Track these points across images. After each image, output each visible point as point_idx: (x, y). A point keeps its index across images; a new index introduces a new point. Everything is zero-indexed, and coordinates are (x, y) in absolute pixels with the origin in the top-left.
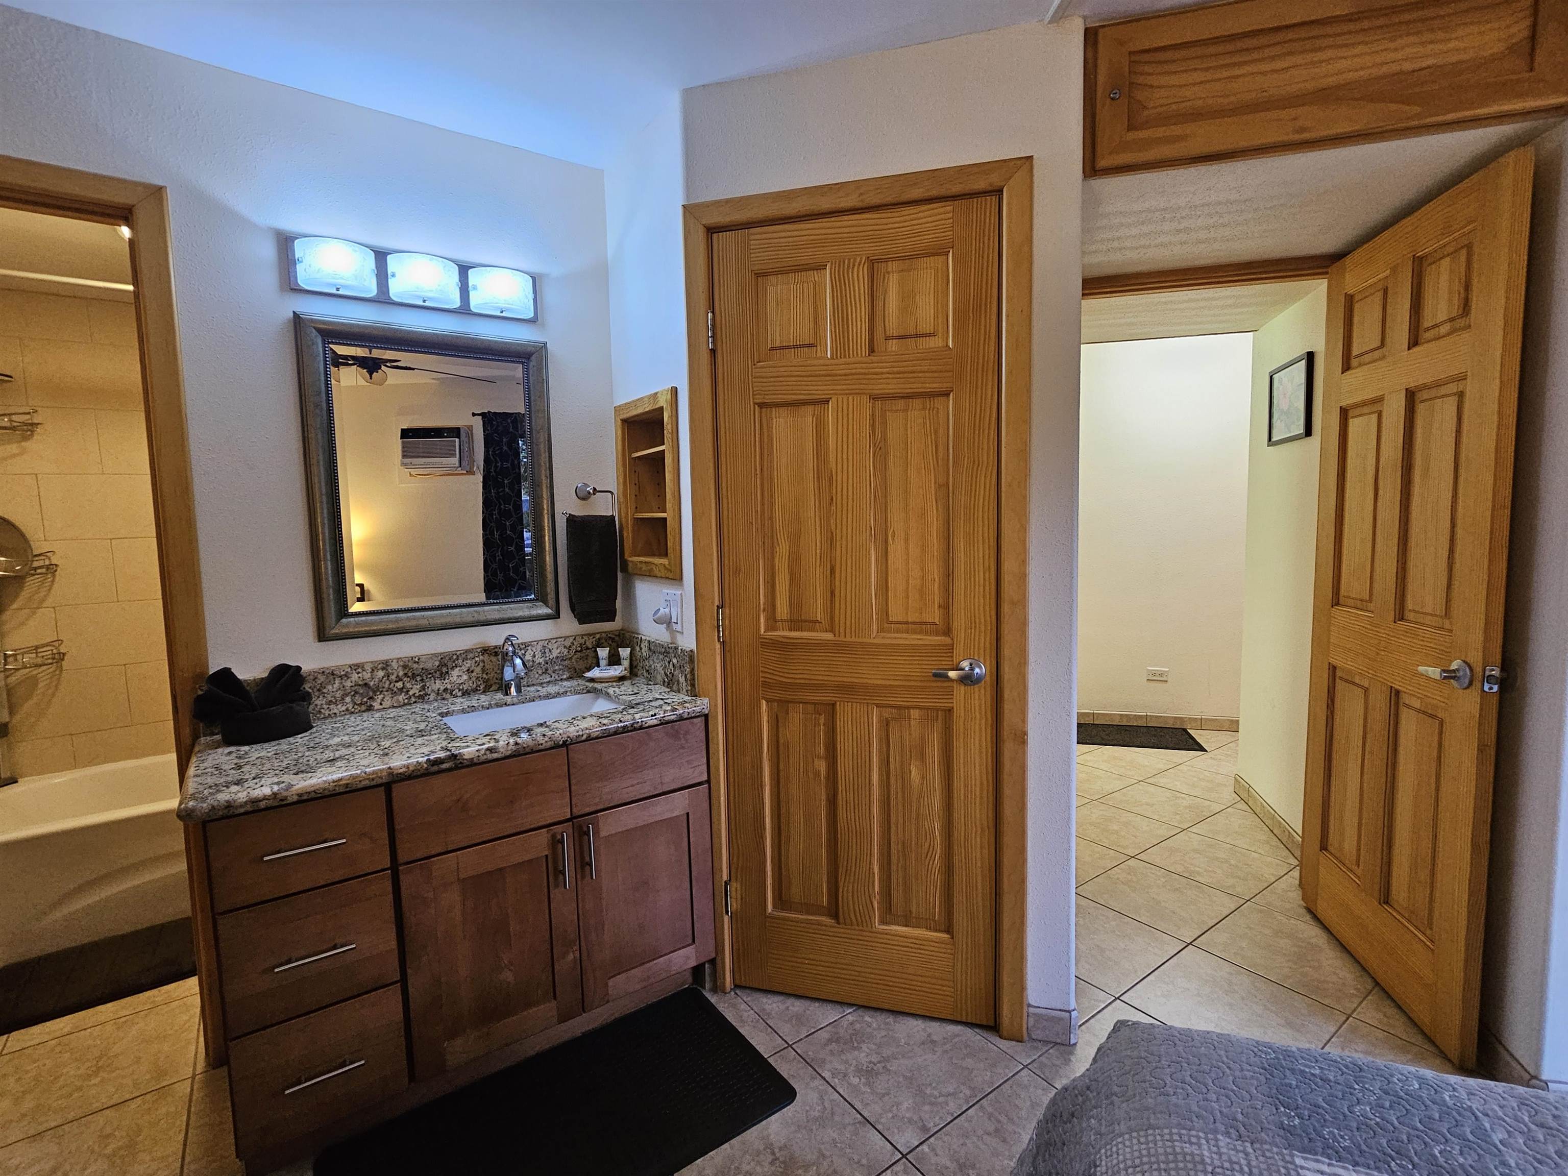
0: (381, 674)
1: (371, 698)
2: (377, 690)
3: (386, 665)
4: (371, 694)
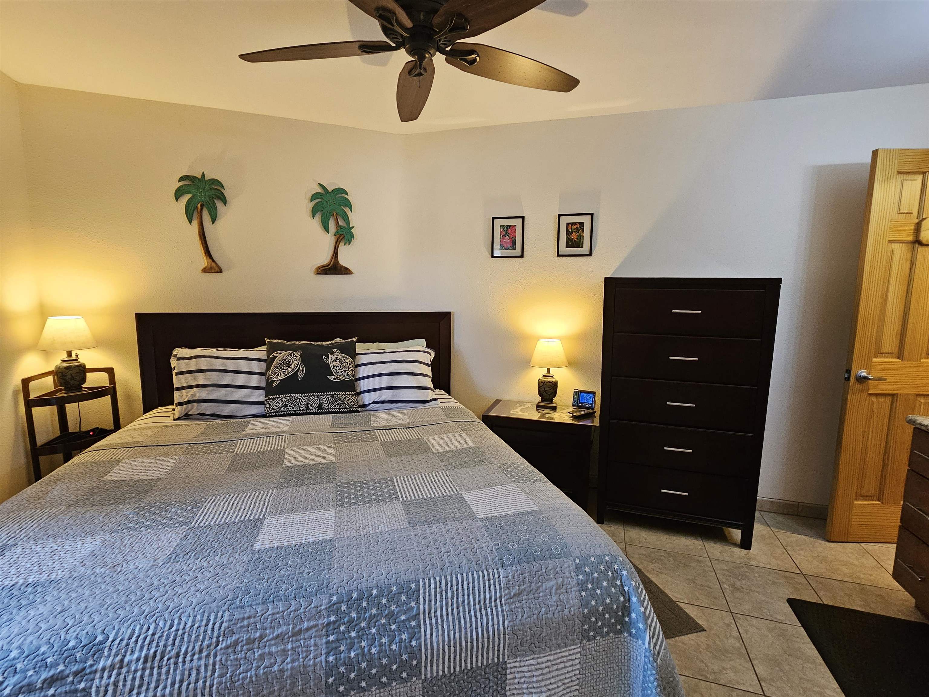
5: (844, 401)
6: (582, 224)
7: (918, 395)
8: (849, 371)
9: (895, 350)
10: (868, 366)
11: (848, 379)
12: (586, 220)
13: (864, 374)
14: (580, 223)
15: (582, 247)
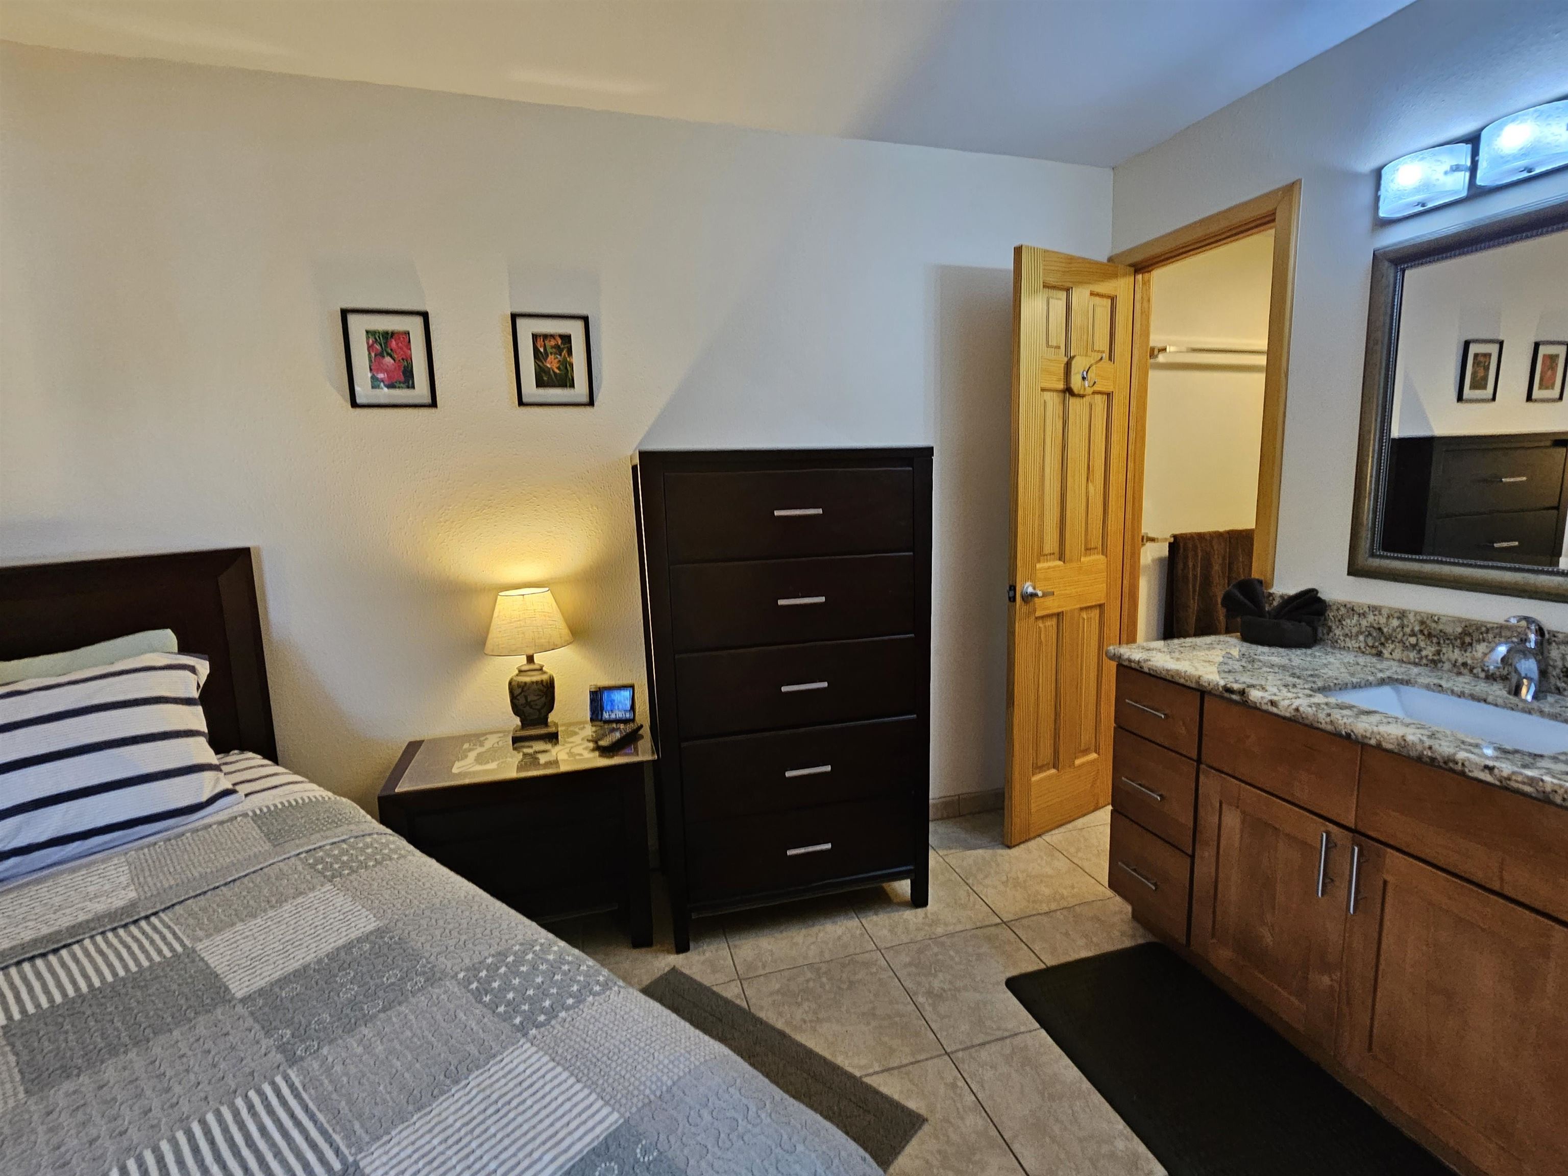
0: (1395, 623)
1: (1382, 644)
2: (1389, 638)
3: (1402, 614)
4: (1383, 640)
5: (1011, 633)
6: (567, 339)
7: (1082, 609)
8: (1013, 588)
9: (1057, 550)
10: (1032, 578)
11: (1013, 599)
12: (575, 330)
13: (1030, 590)
14: (561, 336)
15: (572, 386)
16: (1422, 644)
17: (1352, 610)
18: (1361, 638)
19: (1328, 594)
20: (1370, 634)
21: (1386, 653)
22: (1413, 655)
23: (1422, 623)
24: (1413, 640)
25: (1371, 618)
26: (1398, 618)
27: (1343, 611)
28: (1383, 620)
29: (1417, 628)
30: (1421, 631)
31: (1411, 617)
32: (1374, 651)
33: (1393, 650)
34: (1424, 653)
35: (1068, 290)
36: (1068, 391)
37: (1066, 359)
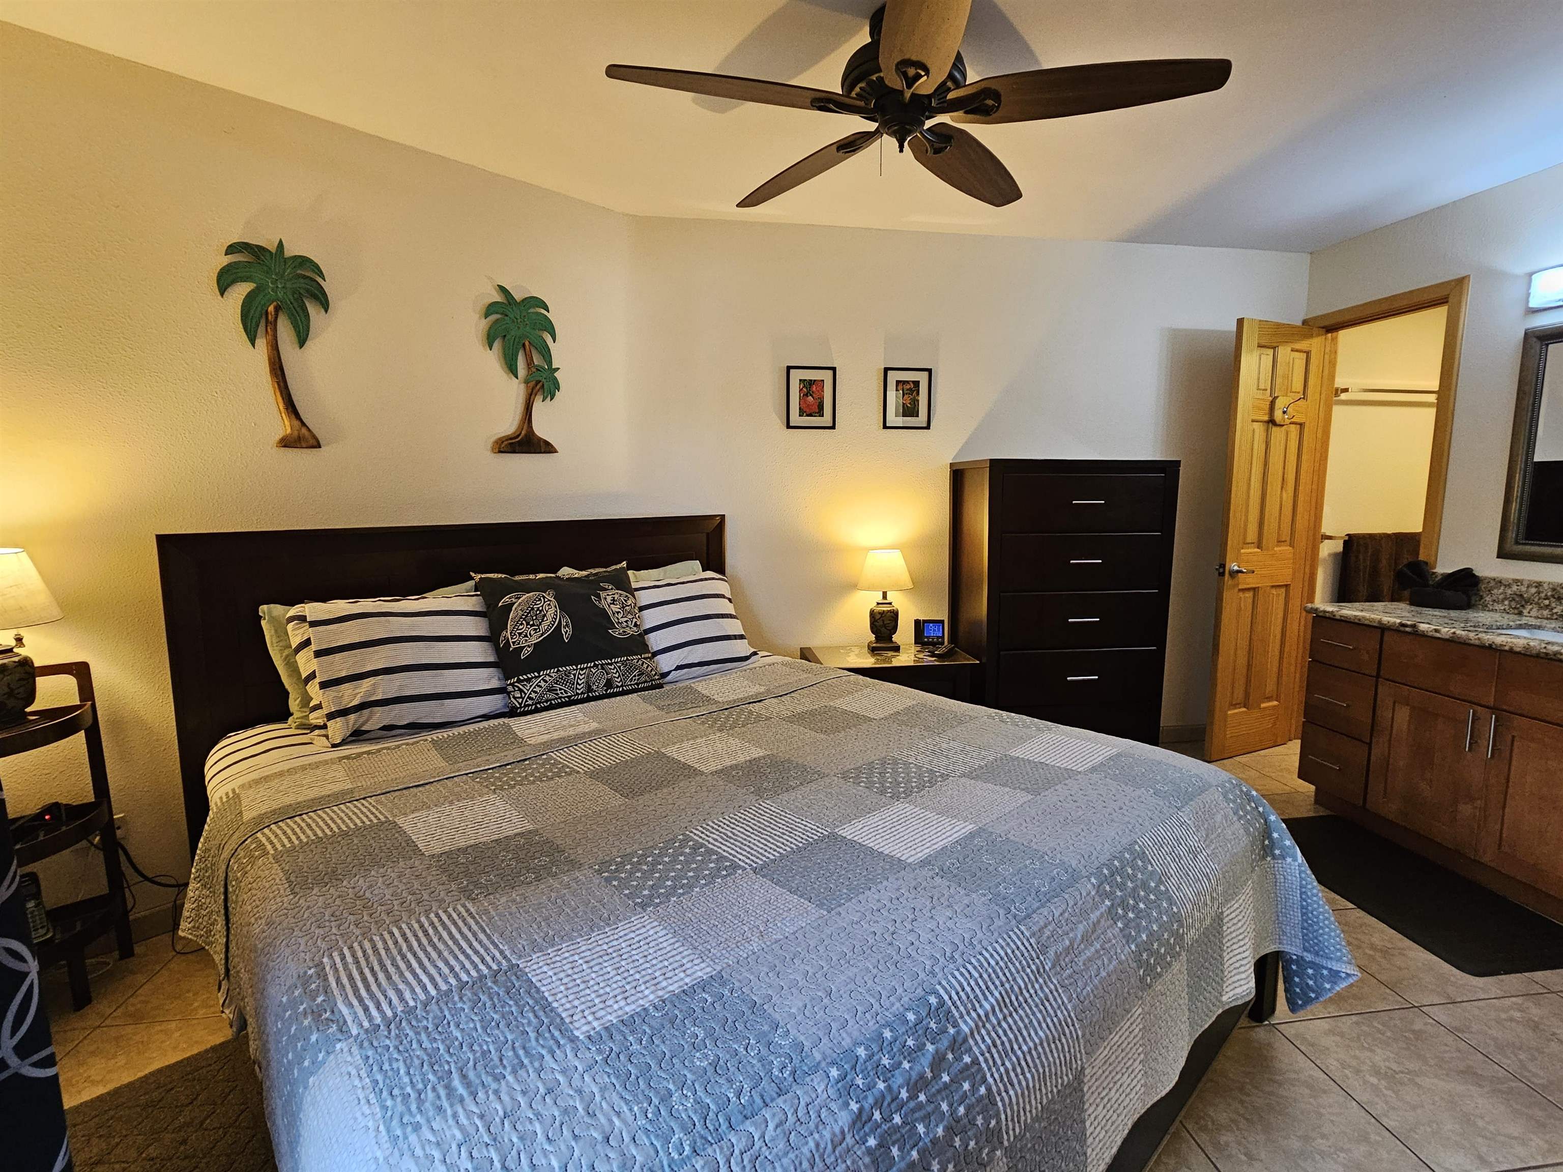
0: (1533, 590)
1: (1523, 606)
2: (1528, 601)
3: (1539, 585)
4: (1523, 603)
5: (1219, 599)
6: (917, 384)
7: (1273, 587)
8: (1223, 566)
9: (1256, 541)
10: (1237, 559)
11: (1222, 574)
12: (923, 378)
13: (1236, 568)
14: (913, 382)
15: (917, 416)
16: (1553, 605)
17: (1499, 582)
18: (1506, 602)
19: (1480, 572)
20: (1514, 599)
21: (1525, 612)
22: (1546, 613)
23: (1554, 590)
24: (1547, 602)
25: (1515, 588)
26: (1536, 587)
27: (1492, 584)
28: (1524, 589)
29: (1549, 594)
30: (1553, 596)
31: (1546, 587)
32: (1516, 611)
33: (1531, 610)
34: (1555, 611)
35: (1274, 348)
36: (1272, 422)
37: (1271, 399)
